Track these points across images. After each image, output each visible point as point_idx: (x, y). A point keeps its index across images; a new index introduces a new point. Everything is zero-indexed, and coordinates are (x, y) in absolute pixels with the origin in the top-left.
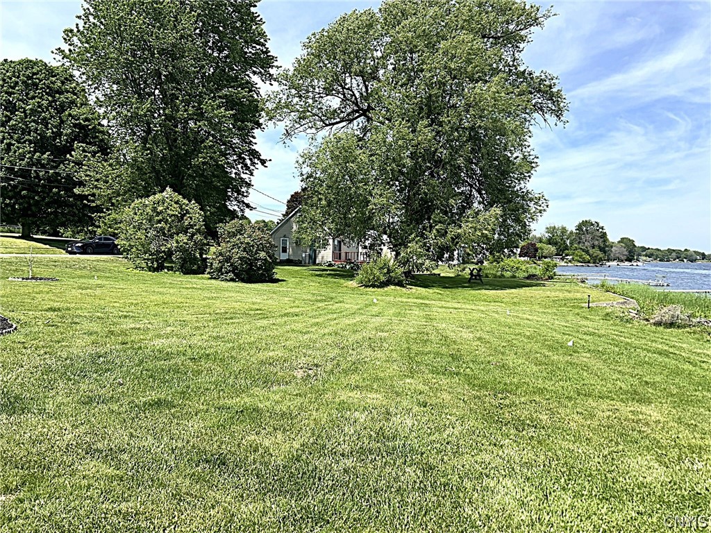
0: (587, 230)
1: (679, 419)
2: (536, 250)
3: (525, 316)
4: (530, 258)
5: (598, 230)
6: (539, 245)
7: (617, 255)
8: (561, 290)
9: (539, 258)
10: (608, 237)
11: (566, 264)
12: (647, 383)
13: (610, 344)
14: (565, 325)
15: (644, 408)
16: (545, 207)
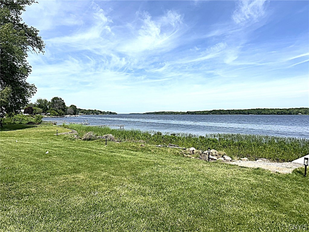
0: (56, 101)
1: (90, 176)
2: (33, 110)
3: (26, 142)
4: (30, 114)
5: (61, 102)
6: (34, 108)
7: (70, 112)
8: (44, 129)
9: (34, 114)
10: (65, 105)
11: (47, 117)
12: (79, 164)
13: (66, 150)
14: (46, 144)
15: (78, 175)
16: (35, 91)
